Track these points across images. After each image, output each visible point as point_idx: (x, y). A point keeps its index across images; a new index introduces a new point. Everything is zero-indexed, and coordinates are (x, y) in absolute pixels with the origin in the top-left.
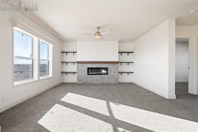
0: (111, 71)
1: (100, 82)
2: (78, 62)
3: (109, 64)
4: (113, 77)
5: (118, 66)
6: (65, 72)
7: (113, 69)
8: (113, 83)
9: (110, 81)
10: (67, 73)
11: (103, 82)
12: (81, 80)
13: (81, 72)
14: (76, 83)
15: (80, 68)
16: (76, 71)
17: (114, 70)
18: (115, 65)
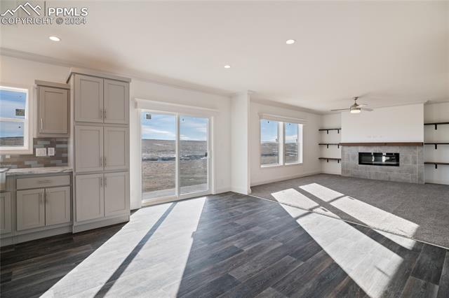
0: (406, 159)
1: (382, 178)
2: (344, 145)
3: (402, 147)
4: (411, 171)
5: (422, 151)
6: (325, 159)
7: (410, 157)
8: (411, 182)
9: (403, 178)
10: (328, 160)
11: (389, 178)
12: (348, 172)
13: (349, 159)
14: (340, 176)
15: (346, 153)
16: (340, 157)
17: (414, 158)
18: (416, 149)
